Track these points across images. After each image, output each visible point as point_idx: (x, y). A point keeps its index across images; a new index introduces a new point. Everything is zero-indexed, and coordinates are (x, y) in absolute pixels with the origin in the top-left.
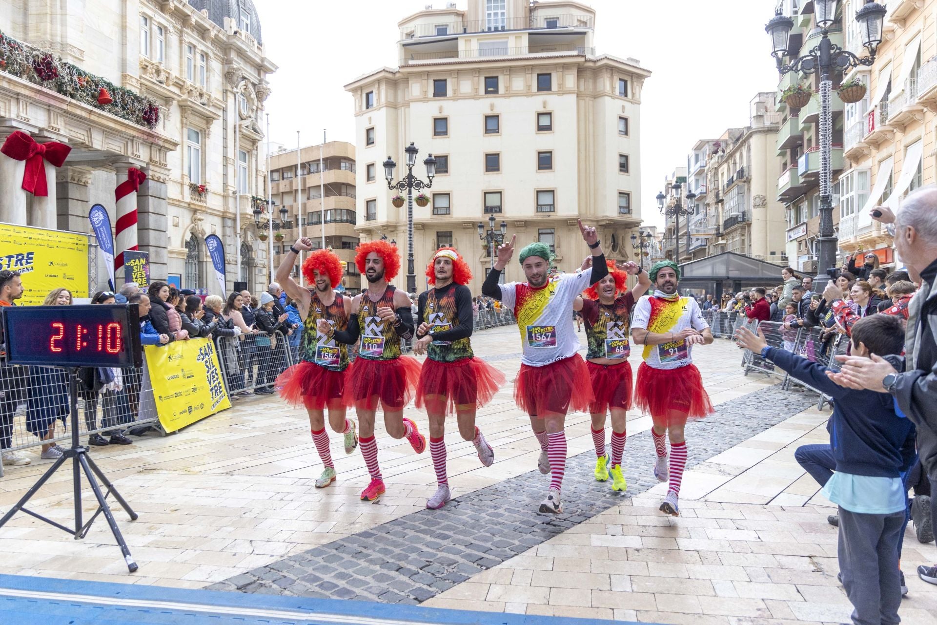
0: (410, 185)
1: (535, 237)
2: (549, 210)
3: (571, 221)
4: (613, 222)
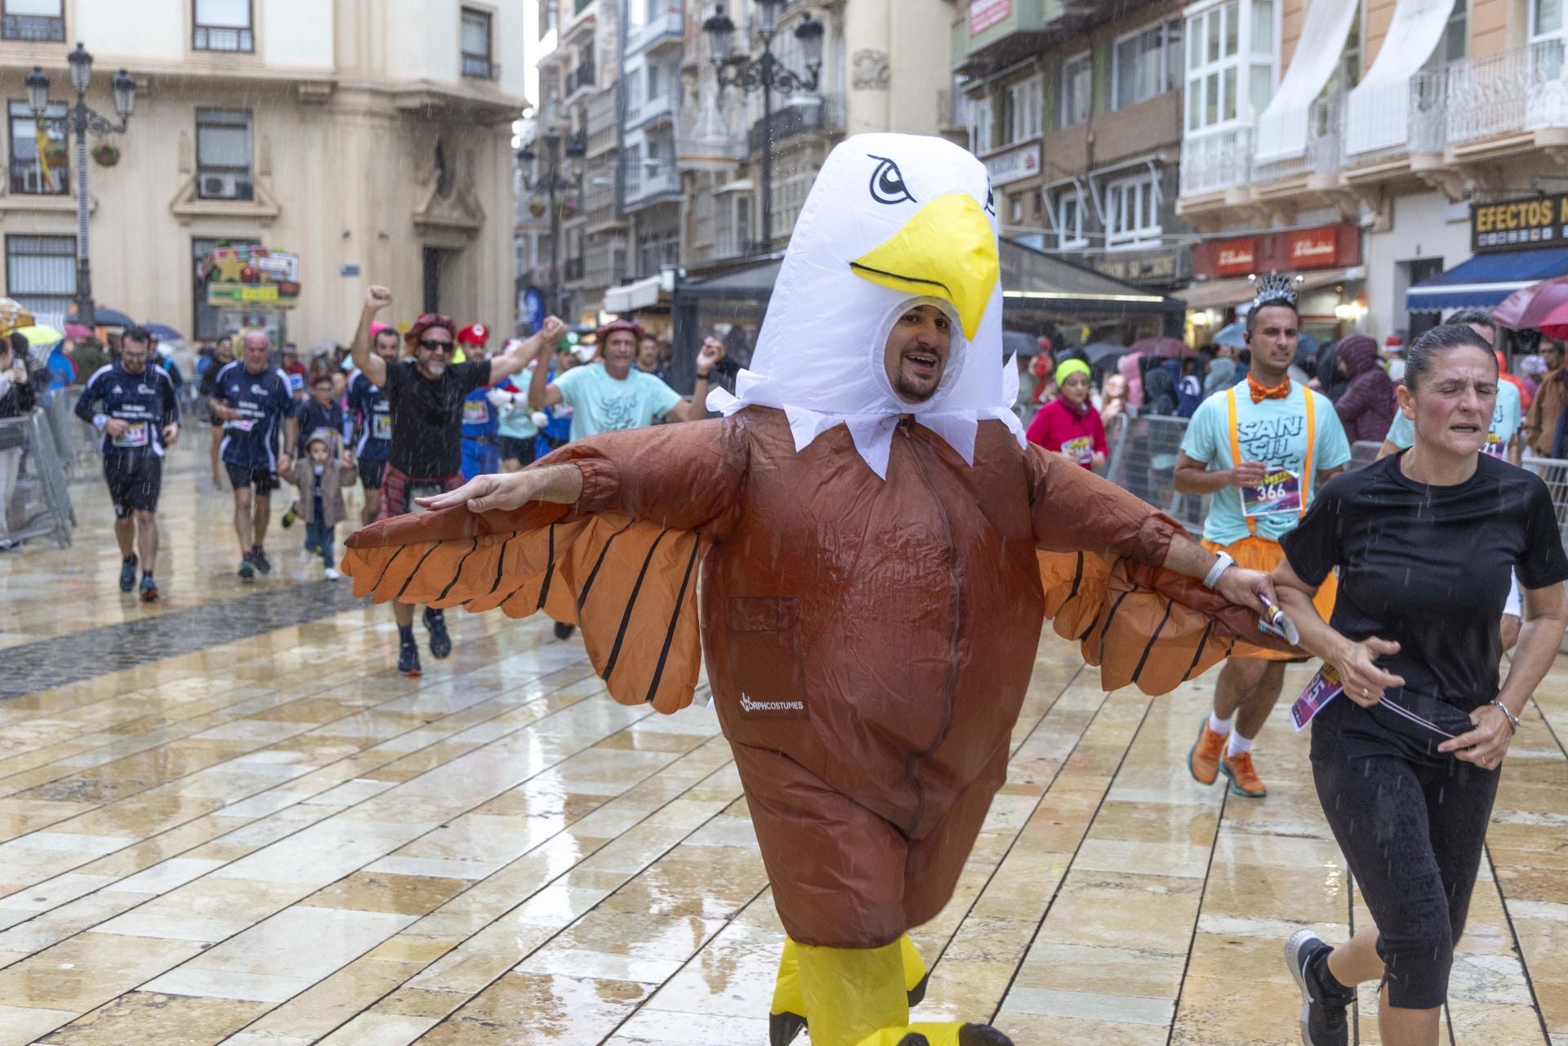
1: (183, 134)
2: (234, 46)
3: (311, 89)
4: (442, 103)
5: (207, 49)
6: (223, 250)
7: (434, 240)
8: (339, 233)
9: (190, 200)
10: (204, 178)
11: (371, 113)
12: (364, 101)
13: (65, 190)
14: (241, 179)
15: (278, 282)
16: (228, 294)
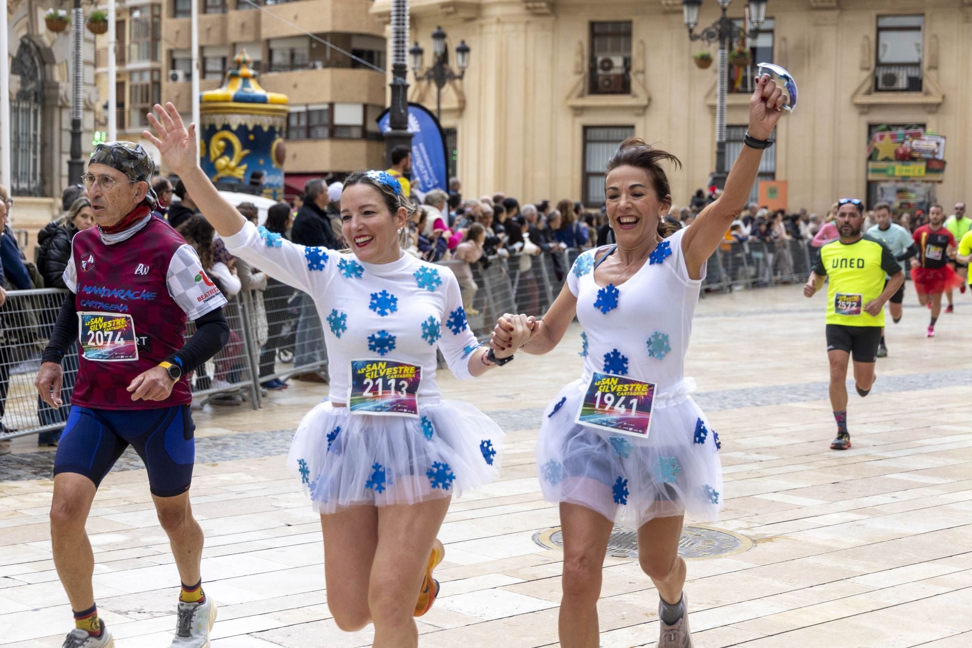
1: (867, 37)
6: (882, 133)
9: (869, 93)
10: (881, 73)
14: (913, 72)
15: (928, 161)
16: (883, 171)
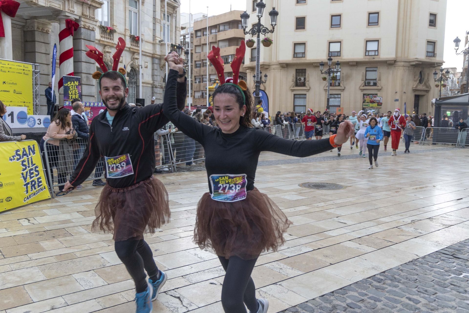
0: (259, 31)
1: (363, 73)
2: (374, 54)
3: (390, 62)
4: (421, 63)
5: (368, 55)
6: (367, 96)
7: (417, 93)
8: (395, 92)
9: (363, 86)
11: (404, 66)
12: (402, 64)
13: (339, 85)
14: (375, 81)
15: (378, 103)
16: (367, 105)
